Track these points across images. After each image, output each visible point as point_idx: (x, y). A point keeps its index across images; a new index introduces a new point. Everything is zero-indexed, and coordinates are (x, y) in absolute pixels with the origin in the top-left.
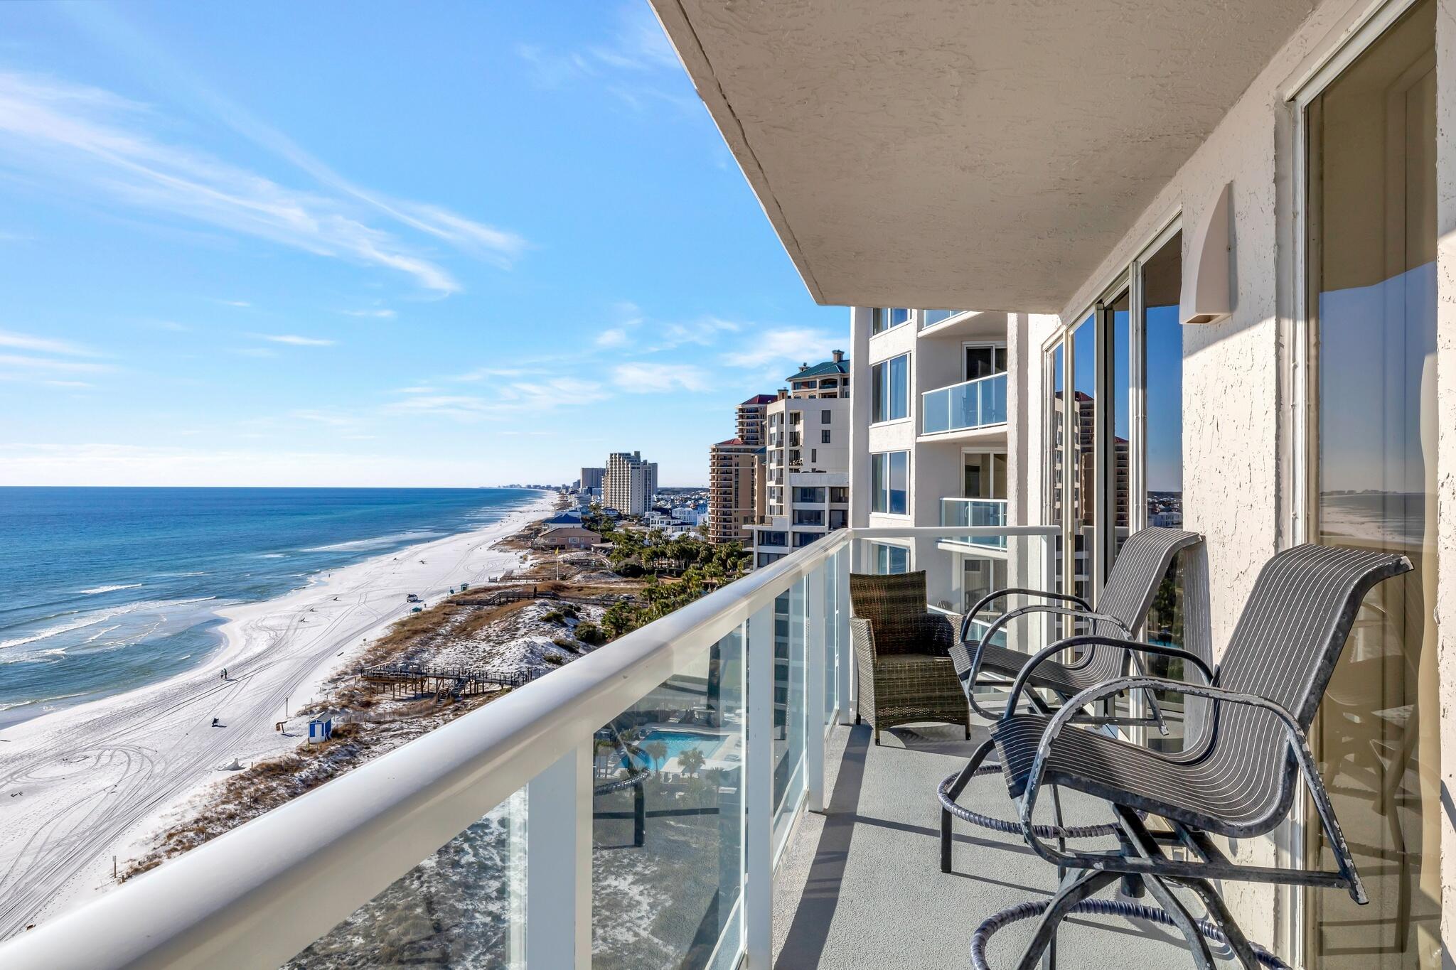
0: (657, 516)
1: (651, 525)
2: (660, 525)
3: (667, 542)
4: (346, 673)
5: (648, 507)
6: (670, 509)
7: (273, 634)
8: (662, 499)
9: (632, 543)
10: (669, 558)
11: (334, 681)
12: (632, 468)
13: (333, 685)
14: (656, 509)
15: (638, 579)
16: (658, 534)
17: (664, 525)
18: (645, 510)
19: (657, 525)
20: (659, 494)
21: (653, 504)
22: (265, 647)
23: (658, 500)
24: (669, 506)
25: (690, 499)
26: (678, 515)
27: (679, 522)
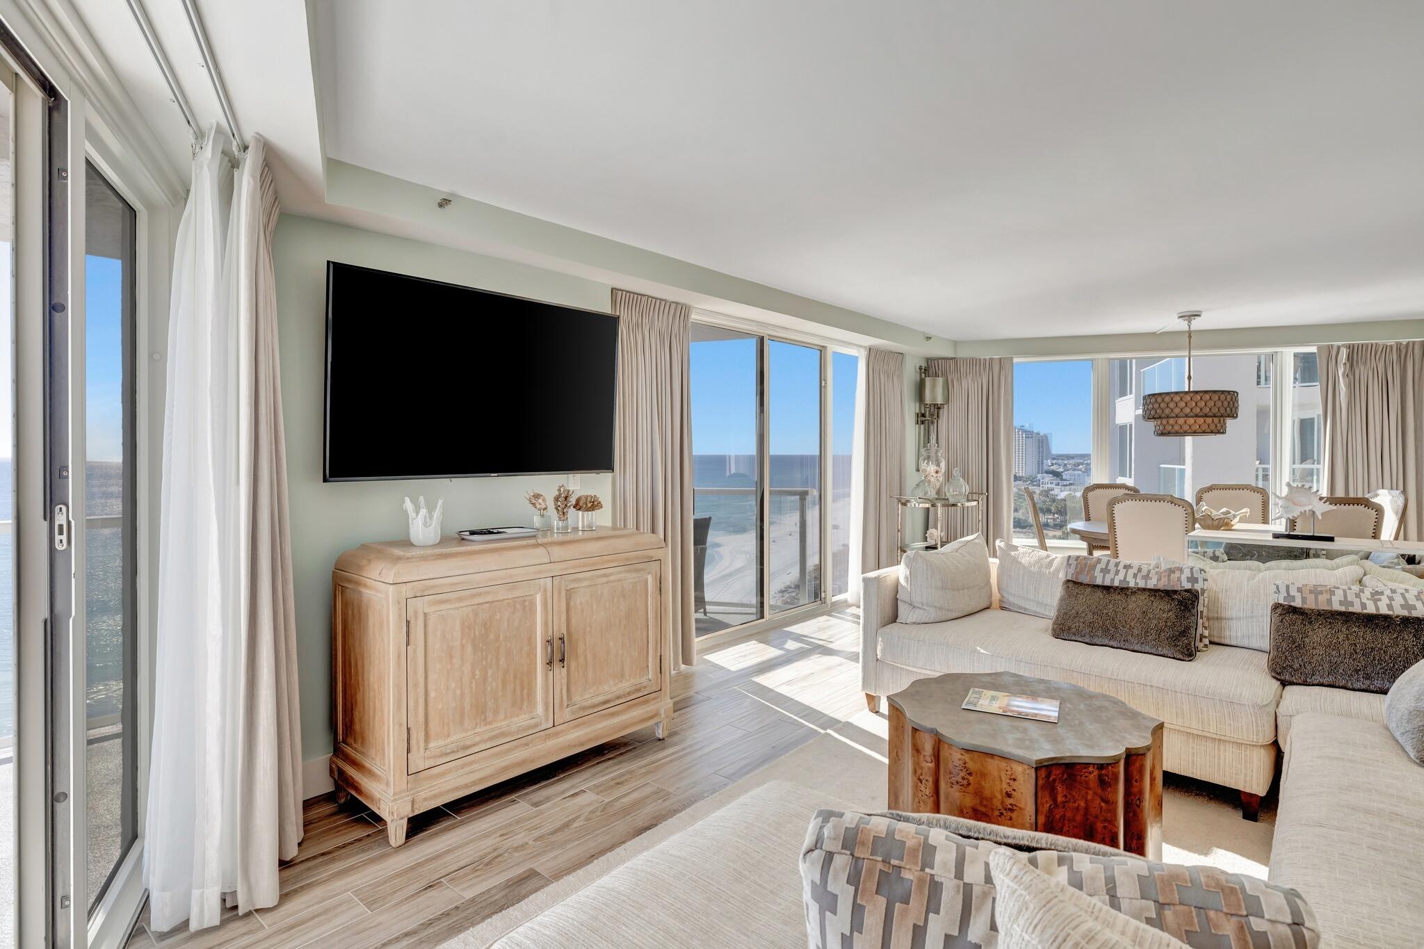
0: (1048, 478)
1: (1041, 486)
2: (1049, 486)
3: (1054, 500)
4: (790, 587)
5: (1041, 470)
6: (1062, 472)
7: (748, 556)
8: (1056, 464)
9: (1021, 500)
10: (1054, 514)
11: (782, 592)
12: (1026, 438)
13: (781, 594)
14: (1047, 472)
15: (1025, 530)
16: (1046, 493)
17: (1053, 486)
18: (1038, 473)
19: (1046, 486)
20: (1054, 459)
21: (1046, 468)
22: (741, 565)
23: (1052, 465)
24: (1061, 470)
25: (1082, 464)
26: (1068, 477)
27: (1068, 483)
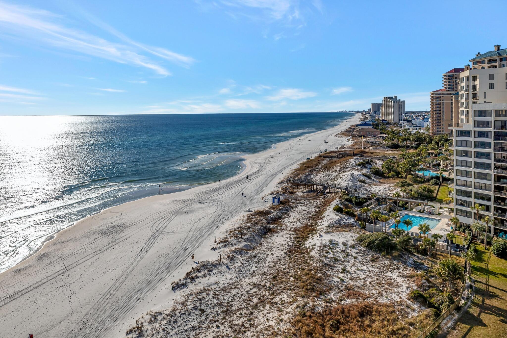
0: (405, 123)
1: (402, 127)
2: (407, 127)
3: (410, 134)
4: (284, 181)
5: (401, 119)
6: (411, 120)
7: (259, 165)
8: (407, 116)
9: (394, 134)
10: (411, 141)
11: (280, 183)
12: (394, 103)
13: (280, 185)
14: (404, 120)
15: (397, 150)
16: (406, 130)
17: (408, 127)
18: (400, 121)
19: (405, 127)
20: (406, 114)
21: (403, 118)
22: (257, 170)
23: (406, 116)
24: (410, 119)
25: (420, 116)
26: (415, 123)
27: (416, 125)
